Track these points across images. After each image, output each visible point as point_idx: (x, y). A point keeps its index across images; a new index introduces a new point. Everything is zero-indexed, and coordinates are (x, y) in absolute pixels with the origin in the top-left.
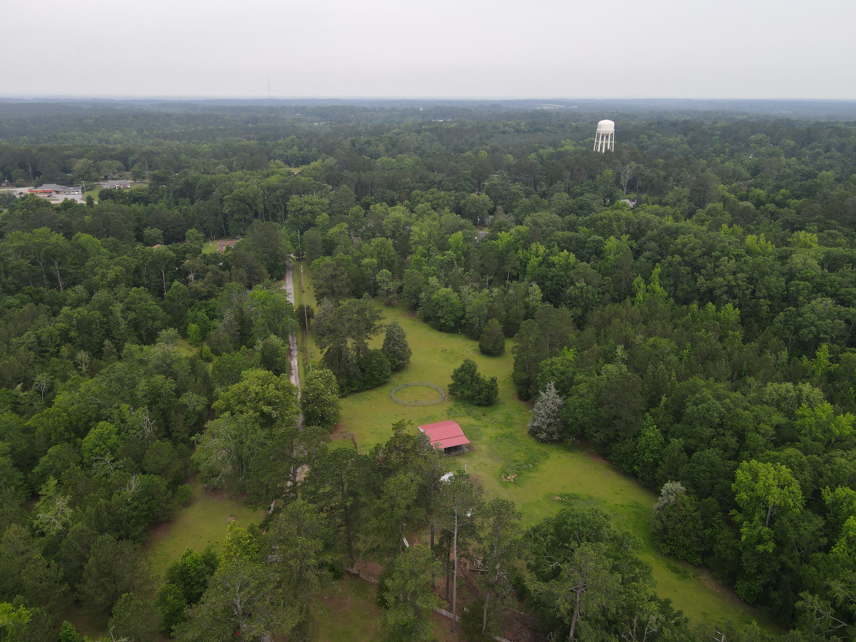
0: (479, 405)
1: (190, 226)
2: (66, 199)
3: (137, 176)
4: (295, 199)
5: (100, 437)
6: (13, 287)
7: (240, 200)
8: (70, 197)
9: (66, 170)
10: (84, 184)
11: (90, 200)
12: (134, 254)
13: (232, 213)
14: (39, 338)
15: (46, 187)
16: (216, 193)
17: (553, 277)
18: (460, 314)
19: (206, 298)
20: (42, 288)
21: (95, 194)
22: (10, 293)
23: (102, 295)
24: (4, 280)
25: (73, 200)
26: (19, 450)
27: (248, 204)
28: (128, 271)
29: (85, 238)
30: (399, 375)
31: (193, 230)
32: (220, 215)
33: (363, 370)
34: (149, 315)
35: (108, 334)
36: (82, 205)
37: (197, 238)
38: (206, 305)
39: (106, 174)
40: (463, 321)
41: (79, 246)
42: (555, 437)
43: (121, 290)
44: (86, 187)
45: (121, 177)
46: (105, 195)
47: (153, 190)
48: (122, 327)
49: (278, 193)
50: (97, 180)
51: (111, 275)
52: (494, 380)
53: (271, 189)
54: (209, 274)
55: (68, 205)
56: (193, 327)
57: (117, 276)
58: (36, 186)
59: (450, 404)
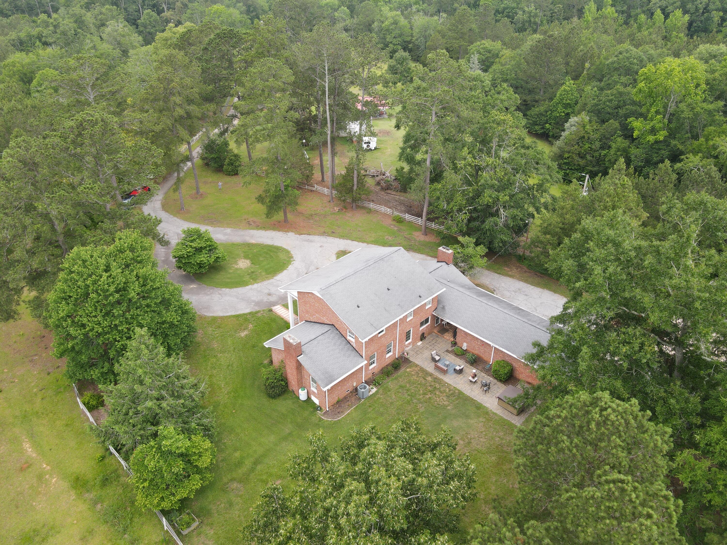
40: (411, 46)
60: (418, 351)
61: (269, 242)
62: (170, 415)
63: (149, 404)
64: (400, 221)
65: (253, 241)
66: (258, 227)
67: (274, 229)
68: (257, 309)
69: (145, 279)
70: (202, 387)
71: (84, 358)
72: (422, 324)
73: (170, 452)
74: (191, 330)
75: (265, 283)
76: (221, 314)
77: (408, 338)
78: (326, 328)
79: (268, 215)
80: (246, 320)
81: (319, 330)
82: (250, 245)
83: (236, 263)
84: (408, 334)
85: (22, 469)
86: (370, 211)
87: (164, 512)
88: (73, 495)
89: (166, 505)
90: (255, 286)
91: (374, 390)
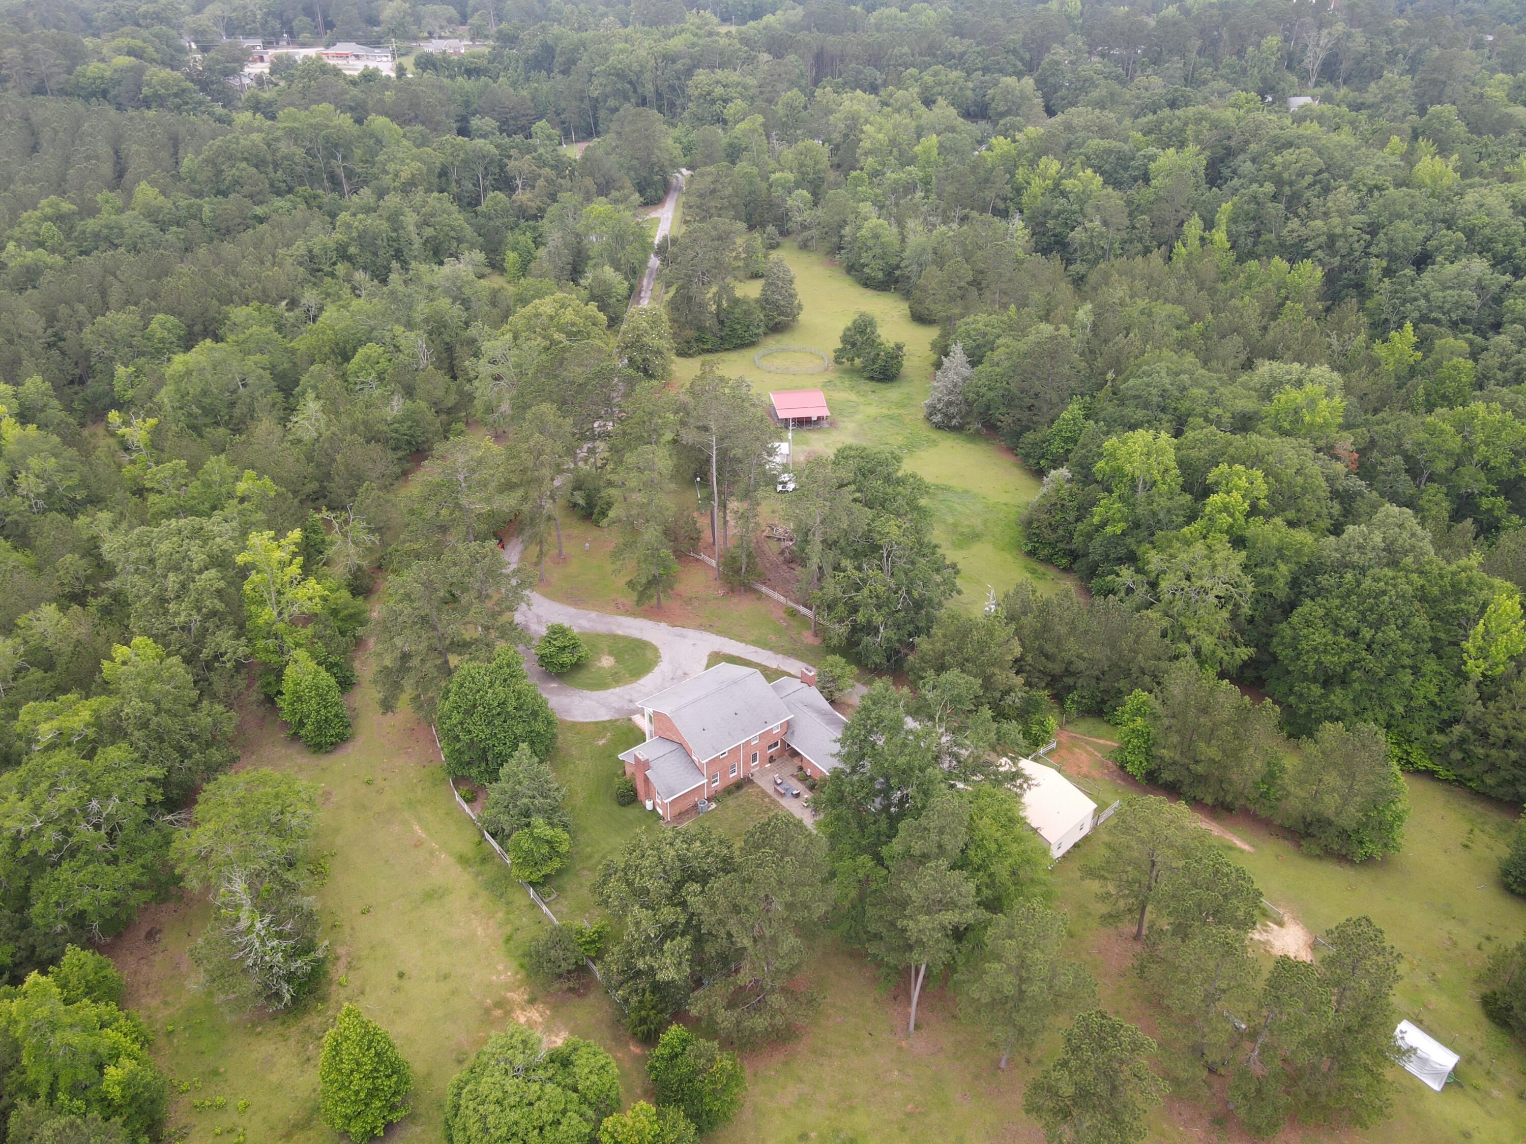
0: (872, 378)
1: (539, 118)
2: (366, 67)
3: (477, 34)
4: (701, 76)
5: (367, 359)
6: (283, 186)
7: (618, 75)
8: (372, 65)
9: (373, 21)
10: (394, 44)
11: (401, 71)
12: (441, 147)
13: (606, 97)
14: (310, 251)
15: (342, 47)
16: (583, 63)
17: (1060, 212)
18: (894, 261)
19: (535, 218)
20: (320, 192)
21: (408, 62)
22: (279, 193)
23: (393, 200)
24: (272, 175)
25: (377, 70)
26: (280, 368)
27: (630, 83)
28: (430, 171)
29: (378, 122)
30: (778, 337)
31: (542, 123)
32: (587, 101)
33: (721, 323)
34: (453, 234)
35: (398, 255)
36: (389, 78)
37: (549, 137)
38: (534, 229)
39: (429, 28)
40: (898, 273)
41: (372, 135)
42: (954, 422)
43: (418, 196)
44: (399, 49)
45: (453, 35)
46: (426, 63)
47: (495, 57)
48: (416, 246)
49: (679, 65)
50: (415, 39)
51: (406, 174)
52: (899, 347)
53: (670, 58)
54: (541, 182)
55: (369, 77)
56: (511, 257)
57: (413, 176)
58: (327, 47)
59: (830, 376)
60: (764, 773)
61: (637, 635)
62: (539, 811)
63: (526, 800)
64: (793, 613)
65: (620, 632)
66: (628, 613)
67: (645, 617)
68: (617, 716)
69: (520, 693)
70: (564, 790)
71: (466, 758)
72: (770, 747)
73: (539, 838)
74: (554, 736)
75: (628, 687)
76: (581, 720)
77: (754, 760)
78: (675, 746)
79: (639, 602)
80: (605, 728)
81: (669, 747)
82: (616, 637)
83: (599, 660)
84: (755, 756)
85: (416, 846)
86: (760, 596)
87: (532, 884)
88: (459, 868)
89: (534, 878)
90: (617, 690)
91: (714, 806)
